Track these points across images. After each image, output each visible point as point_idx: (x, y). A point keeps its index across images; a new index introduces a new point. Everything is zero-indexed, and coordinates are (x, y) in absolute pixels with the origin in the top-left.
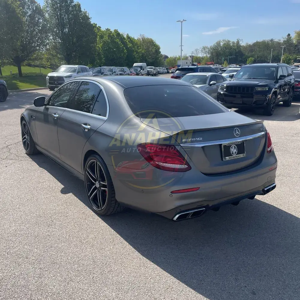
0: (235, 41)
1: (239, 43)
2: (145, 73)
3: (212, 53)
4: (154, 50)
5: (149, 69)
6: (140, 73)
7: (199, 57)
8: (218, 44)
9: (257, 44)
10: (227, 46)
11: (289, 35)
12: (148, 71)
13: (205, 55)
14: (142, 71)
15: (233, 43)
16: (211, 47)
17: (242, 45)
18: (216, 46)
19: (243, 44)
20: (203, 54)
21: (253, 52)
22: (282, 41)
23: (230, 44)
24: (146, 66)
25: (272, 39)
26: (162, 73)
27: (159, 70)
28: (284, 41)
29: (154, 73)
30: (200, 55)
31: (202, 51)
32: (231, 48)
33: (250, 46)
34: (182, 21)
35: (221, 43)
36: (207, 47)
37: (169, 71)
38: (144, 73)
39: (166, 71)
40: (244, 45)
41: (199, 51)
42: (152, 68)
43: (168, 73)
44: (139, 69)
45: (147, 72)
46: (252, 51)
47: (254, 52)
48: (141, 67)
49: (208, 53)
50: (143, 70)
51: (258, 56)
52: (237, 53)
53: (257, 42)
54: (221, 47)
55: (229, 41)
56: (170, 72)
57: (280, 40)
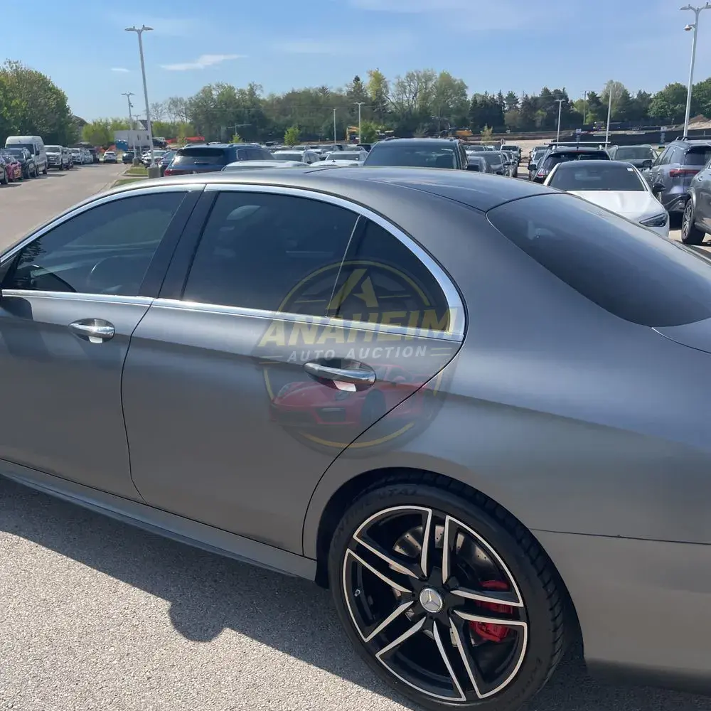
0: (246, 88)
1: (254, 94)
2: (44, 161)
3: (195, 116)
4: (53, 104)
5: (49, 151)
6: (30, 162)
7: (167, 124)
8: (207, 92)
9: (292, 97)
10: (228, 99)
11: (357, 79)
12: (48, 156)
13: (178, 119)
14: (33, 156)
15: (242, 92)
16: (190, 101)
17: (261, 98)
18: (203, 98)
19: (263, 95)
20: (173, 116)
21: (287, 115)
22: (344, 93)
23: (235, 95)
24: (42, 143)
25: (323, 88)
26: (84, 163)
27: (73, 154)
28: (350, 93)
29: (64, 162)
30: (167, 119)
31: (170, 109)
32: (236, 104)
33: (278, 100)
34: (141, 29)
35: (214, 92)
36: (181, 100)
37: (98, 157)
38: (39, 163)
39: (91, 157)
40: (266, 98)
41: (162, 110)
42: (57, 150)
43: (96, 161)
44: (26, 152)
45: (46, 161)
46: (284, 112)
47: (290, 116)
48: (30, 147)
49: (184, 115)
50: (38, 154)
51: (300, 124)
52: (253, 116)
53: (293, 93)
54: (215, 102)
55: (231, 88)
56: (101, 159)
57: (341, 90)
